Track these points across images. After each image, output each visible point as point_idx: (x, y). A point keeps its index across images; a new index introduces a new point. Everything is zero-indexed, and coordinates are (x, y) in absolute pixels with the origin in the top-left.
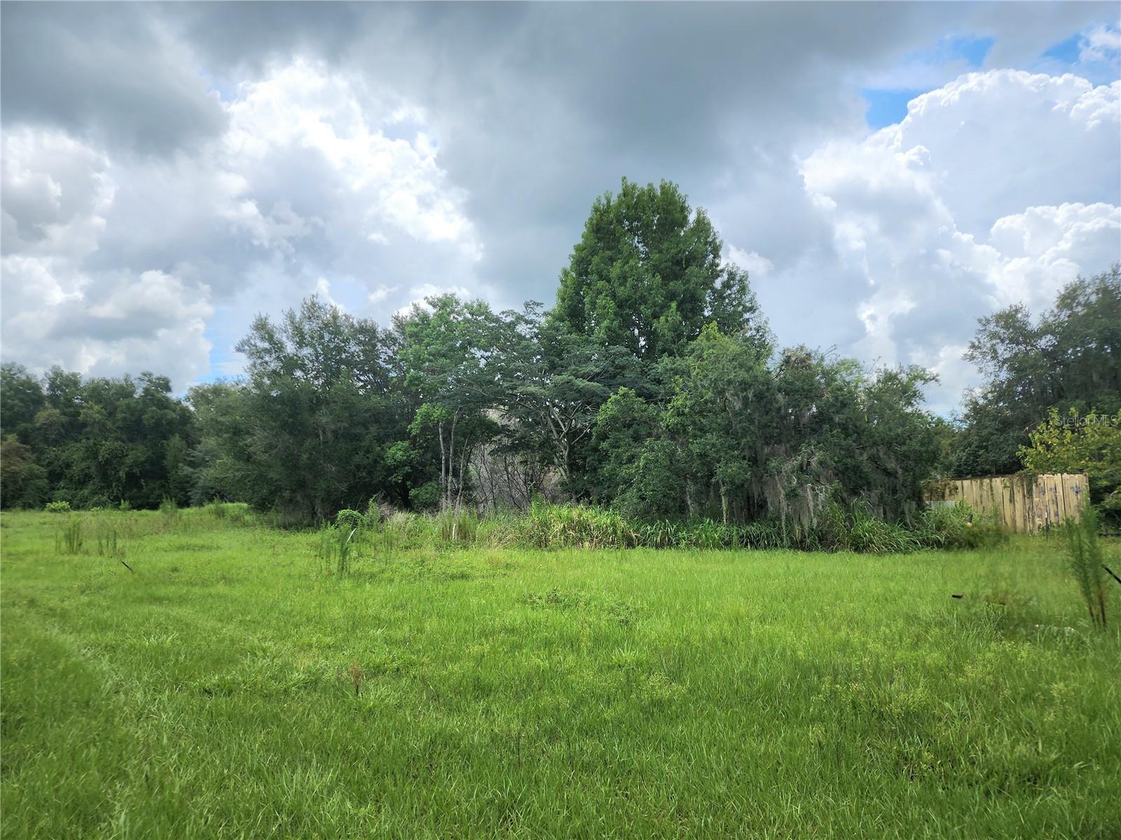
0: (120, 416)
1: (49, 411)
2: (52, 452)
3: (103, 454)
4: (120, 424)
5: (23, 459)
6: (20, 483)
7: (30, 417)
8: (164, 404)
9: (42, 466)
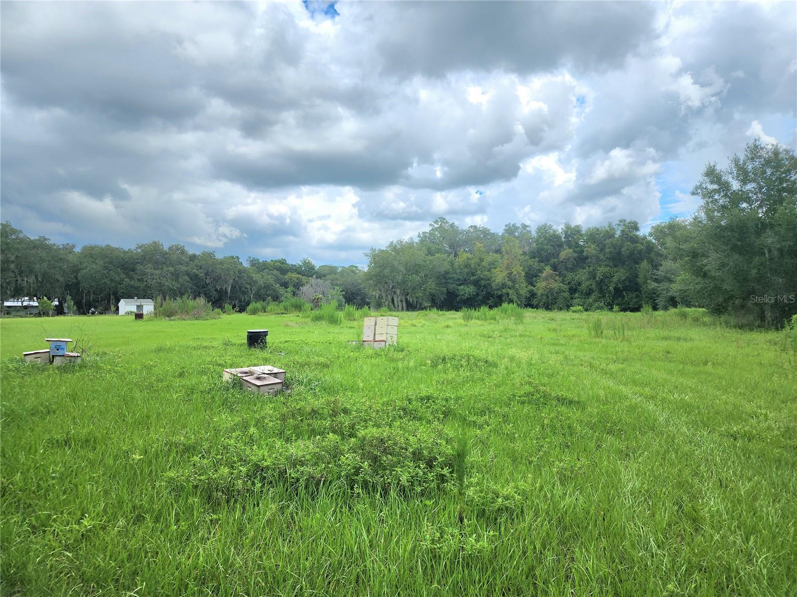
0: (607, 250)
1: (567, 251)
2: (570, 276)
3: (599, 276)
4: (608, 255)
5: (556, 281)
6: (555, 294)
7: (557, 256)
8: (635, 240)
9: (565, 284)
